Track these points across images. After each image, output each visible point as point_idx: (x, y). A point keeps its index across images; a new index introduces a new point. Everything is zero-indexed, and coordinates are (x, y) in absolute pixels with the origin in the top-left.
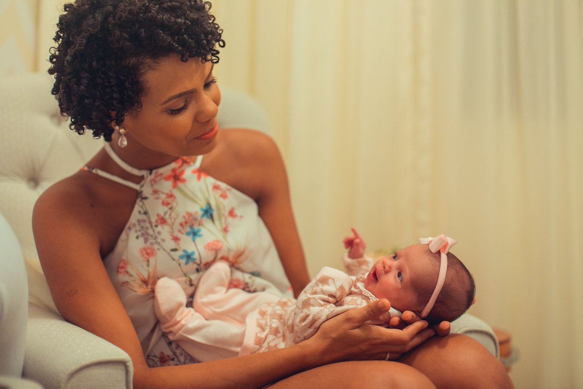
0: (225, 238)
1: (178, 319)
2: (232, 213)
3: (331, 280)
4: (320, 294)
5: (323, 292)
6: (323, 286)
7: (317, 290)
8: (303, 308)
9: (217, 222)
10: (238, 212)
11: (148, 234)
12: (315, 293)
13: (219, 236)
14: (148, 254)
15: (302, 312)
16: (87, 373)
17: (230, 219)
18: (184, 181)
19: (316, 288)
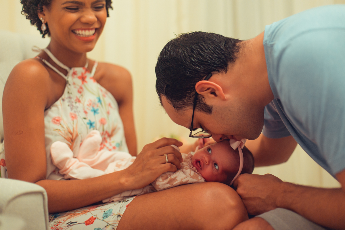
0: (108, 117)
1: (67, 167)
9: (104, 107)
11: (73, 106)
14: (73, 117)
16: (18, 200)
17: (109, 108)
18: (86, 82)
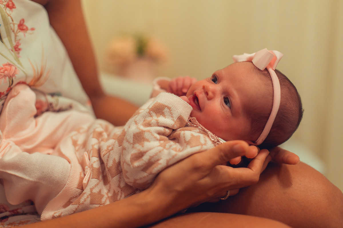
0: (17, 59)
2: (22, 27)
3: (166, 109)
4: (154, 126)
5: (158, 124)
6: (158, 116)
7: (151, 120)
8: (134, 143)
9: (5, 40)
10: (28, 24)
12: (149, 125)
13: (11, 57)
15: (133, 147)
17: (21, 34)
19: (149, 119)
